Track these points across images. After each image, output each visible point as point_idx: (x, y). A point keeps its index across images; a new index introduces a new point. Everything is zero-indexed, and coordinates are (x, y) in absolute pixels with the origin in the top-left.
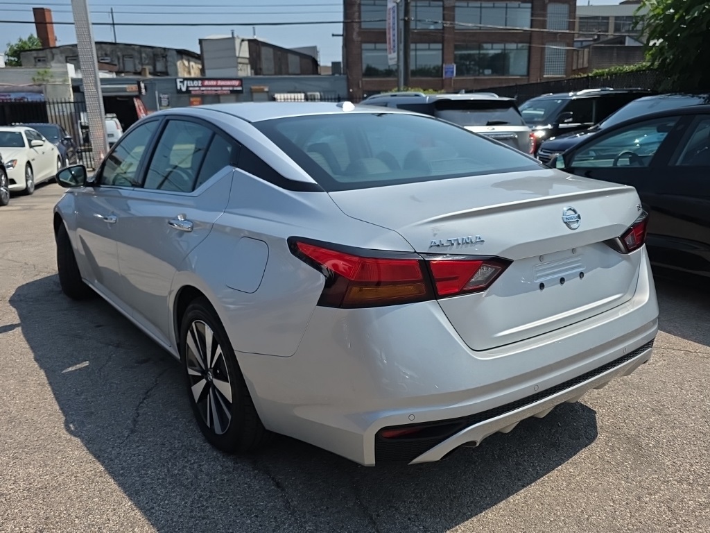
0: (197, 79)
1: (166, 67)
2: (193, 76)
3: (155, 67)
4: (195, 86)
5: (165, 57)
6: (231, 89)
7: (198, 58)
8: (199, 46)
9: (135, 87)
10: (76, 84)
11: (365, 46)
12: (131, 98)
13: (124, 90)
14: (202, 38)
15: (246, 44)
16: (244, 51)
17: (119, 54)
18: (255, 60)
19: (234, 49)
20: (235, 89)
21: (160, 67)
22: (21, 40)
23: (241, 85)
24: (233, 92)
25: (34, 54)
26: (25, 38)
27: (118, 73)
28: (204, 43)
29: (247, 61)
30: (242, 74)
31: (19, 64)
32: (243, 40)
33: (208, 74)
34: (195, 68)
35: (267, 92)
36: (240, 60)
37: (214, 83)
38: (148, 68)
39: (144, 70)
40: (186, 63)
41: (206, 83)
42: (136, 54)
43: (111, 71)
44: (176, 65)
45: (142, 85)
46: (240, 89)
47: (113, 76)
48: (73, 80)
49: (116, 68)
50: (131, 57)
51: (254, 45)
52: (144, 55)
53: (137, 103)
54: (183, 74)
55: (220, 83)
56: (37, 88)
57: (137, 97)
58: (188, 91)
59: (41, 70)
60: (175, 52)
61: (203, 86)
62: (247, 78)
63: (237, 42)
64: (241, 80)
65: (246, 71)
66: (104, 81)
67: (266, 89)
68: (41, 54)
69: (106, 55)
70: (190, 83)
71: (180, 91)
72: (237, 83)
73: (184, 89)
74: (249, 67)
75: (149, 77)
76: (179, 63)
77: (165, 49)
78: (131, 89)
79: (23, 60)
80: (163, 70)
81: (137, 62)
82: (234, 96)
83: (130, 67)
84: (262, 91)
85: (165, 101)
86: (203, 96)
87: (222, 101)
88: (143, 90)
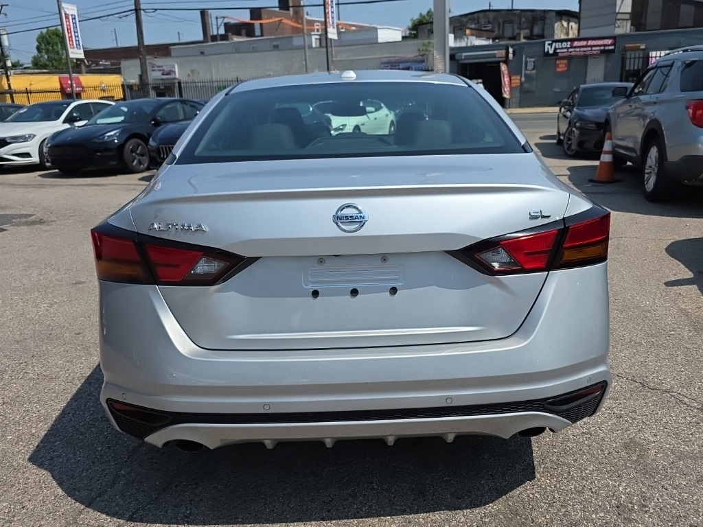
0: (565, 41)
1: (543, 30)
2: (571, 36)
3: (532, 31)
5: (543, 19)
6: (602, 48)
7: (579, 18)
8: (578, 4)
9: (503, 52)
10: (452, 52)
12: (498, 62)
13: (494, 56)
16: (625, 6)
17: (501, 20)
18: (637, 15)
19: (614, 4)
20: (607, 48)
21: (537, 30)
22: (421, 14)
23: (614, 44)
24: (603, 52)
25: (429, 27)
27: (494, 39)
29: (628, 17)
30: (619, 31)
31: (415, 37)
34: (573, 29)
35: (643, 50)
36: (619, 16)
37: (583, 43)
38: (524, 33)
39: (519, 34)
40: (565, 24)
41: (576, 44)
42: (516, 19)
43: (488, 38)
44: (553, 27)
45: (511, 50)
46: (612, 47)
47: (490, 42)
48: (452, 49)
49: (494, 35)
50: (511, 22)
52: (523, 19)
53: (503, 67)
54: (559, 35)
55: (590, 43)
56: (420, 58)
57: (505, 62)
58: (555, 54)
59: (426, 41)
60: (554, 14)
61: (572, 47)
62: (622, 36)
64: (614, 38)
65: (625, 28)
67: (644, 47)
69: (489, 22)
70: (558, 45)
71: (547, 54)
72: (610, 42)
74: (629, 22)
75: (523, 41)
76: (556, 25)
77: (544, 11)
78: (500, 54)
79: (420, 35)
80: (541, 33)
81: (516, 27)
82: (602, 59)
83: (508, 33)
84: (638, 49)
85: (530, 66)
86: (569, 58)
87: (590, 61)
88: (511, 56)
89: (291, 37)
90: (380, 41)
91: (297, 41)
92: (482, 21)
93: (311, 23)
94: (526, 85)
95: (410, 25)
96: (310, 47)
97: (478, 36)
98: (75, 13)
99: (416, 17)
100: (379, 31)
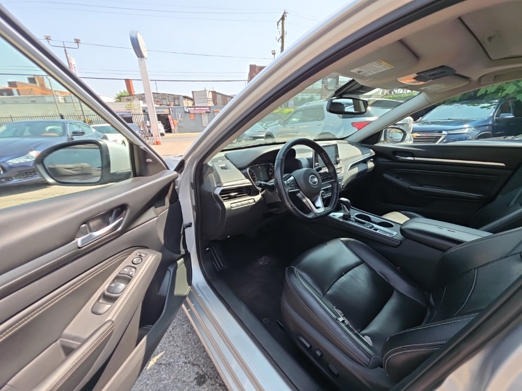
0: (192, 107)
2: (190, 106)
3: (174, 103)
4: (192, 110)
5: (178, 99)
7: (192, 100)
8: (192, 94)
9: (168, 110)
10: (144, 109)
12: (167, 115)
13: (164, 112)
14: (193, 90)
15: (211, 93)
16: (210, 96)
17: (160, 98)
18: (214, 100)
19: (206, 95)
21: (177, 103)
22: (120, 92)
23: (210, 109)
24: (207, 112)
25: (126, 98)
26: (122, 92)
28: (194, 93)
29: (211, 100)
30: (209, 105)
31: (120, 102)
32: (209, 91)
33: (196, 105)
34: (190, 103)
36: (209, 100)
37: (198, 108)
38: (172, 103)
39: (170, 104)
40: (187, 101)
41: (196, 108)
42: (167, 98)
44: (183, 102)
45: (171, 110)
46: (209, 111)
47: (159, 106)
48: (143, 108)
49: (159, 103)
50: (165, 99)
51: (214, 93)
52: (170, 98)
53: (169, 117)
54: (185, 105)
55: (202, 108)
56: (128, 111)
57: (169, 114)
58: (189, 112)
59: (129, 104)
60: (182, 97)
61: (195, 110)
62: (211, 107)
63: (207, 92)
64: (209, 107)
65: (211, 104)
66: (156, 108)
68: (129, 98)
69: (155, 98)
70: (189, 109)
71: (186, 112)
72: (208, 108)
73: (187, 111)
74: (212, 102)
75: (173, 106)
76: (184, 101)
77: (178, 96)
78: (166, 111)
79: (122, 100)
80: (178, 104)
81: (167, 101)
82: (207, 114)
83: (166, 103)
84: (218, 112)
85: (180, 116)
86: (195, 114)
87: (202, 116)
88: (171, 112)
89: (43, 96)
94: (180, 124)
95: (116, 96)
96: (59, 103)
99: (118, 93)
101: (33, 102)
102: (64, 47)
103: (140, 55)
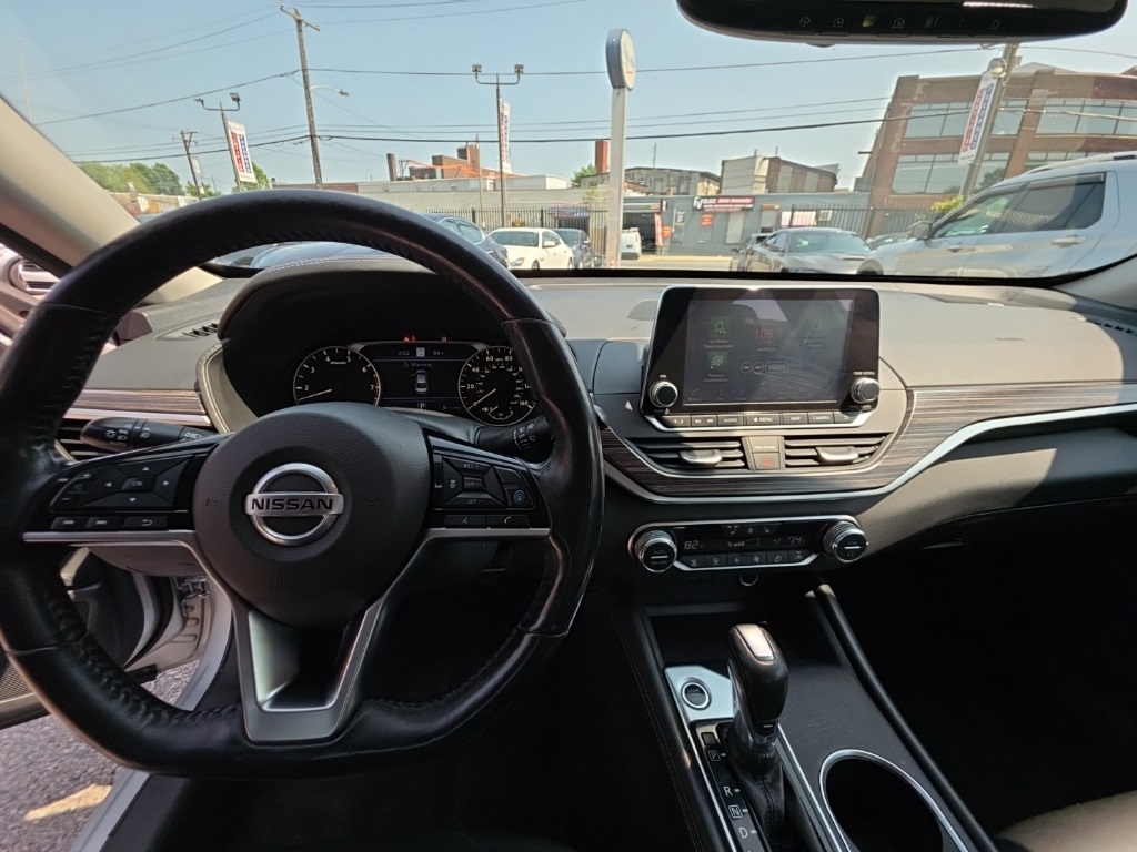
0: (712, 197)
1: (688, 189)
2: (710, 194)
3: (678, 189)
4: (709, 204)
5: (689, 179)
6: (742, 206)
7: (718, 180)
8: (720, 167)
9: (658, 205)
11: (902, 158)
12: (652, 214)
13: (649, 208)
14: (725, 159)
15: (767, 162)
16: (763, 170)
17: (652, 177)
18: (771, 182)
19: (753, 168)
20: (747, 206)
21: (682, 189)
22: (583, 168)
23: (753, 203)
24: (743, 209)
25: (590, 179)
26: (586, 167)
27: (648, 193)
28: (726, 164)
29: (764, 180)
30: (755, 193)
31: (578, 187)
32: (765, 159)
33: (724, 193)
34: (713, 189)
35: (777, 210)
36: (757, 179)
37: (727, 200)
38: (673, 190)
39: (669, 190)
40: (706, 184)
41: (721, 201)
42: (665, 177)
43: (642, 192)
44: (696, 187)
45: (664, 203)
46: (751, 206)
47: (644, 195)
49: (647, 190)
50: (661, 180)
51: (776, 163)
52: (672, 178)
53: (657, 219)
54: (700, 193)
55: (733, 200)
56: (585, 206)
57: (659, 213)
58: (702, 209)
59: (590, 191)
60: (698, 175)
61: (716, 204)
62: (759, 196)
63: (759, 160)
64: (754, 197)
65: (761, 190)
67: (777, 207)
68: (595, 179)
70: (705, 201)
71: (695, 209)
72: (749, 200)
73: (699, 207)
74: (765, 185)
75: (671, 196)
76: (700, 185)
77: (690, 172)
78: (655, 206)
79: (582, 185)
80: (685, 190)
81: (665, 184)
82: (743, 214)
83: (658, 189)
84: (772, 209)
85: (680, 219)
86: (714, 213)
87: (731, 217)
88: (664, 208)
89: (467, 180)
90: (548, 188)
91: (473, 184)
92: (637, 177)
93: (486, 172)
94: (675, 236)
95: (574, 177)
96: (485, 190)
97: (634, 190)
98: (243, 133)
99: (579, 170)
100: (548, 180)
101: (454, 189)
102: (498, 84)
103: (618, 82)
